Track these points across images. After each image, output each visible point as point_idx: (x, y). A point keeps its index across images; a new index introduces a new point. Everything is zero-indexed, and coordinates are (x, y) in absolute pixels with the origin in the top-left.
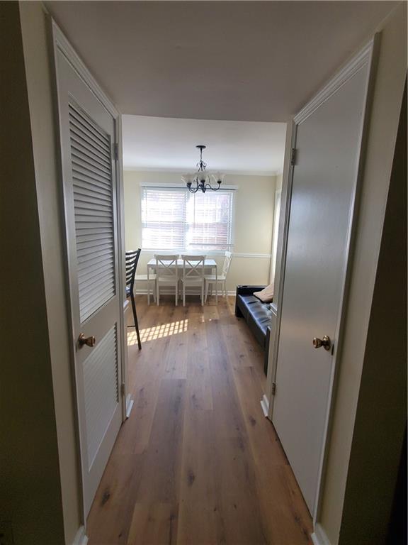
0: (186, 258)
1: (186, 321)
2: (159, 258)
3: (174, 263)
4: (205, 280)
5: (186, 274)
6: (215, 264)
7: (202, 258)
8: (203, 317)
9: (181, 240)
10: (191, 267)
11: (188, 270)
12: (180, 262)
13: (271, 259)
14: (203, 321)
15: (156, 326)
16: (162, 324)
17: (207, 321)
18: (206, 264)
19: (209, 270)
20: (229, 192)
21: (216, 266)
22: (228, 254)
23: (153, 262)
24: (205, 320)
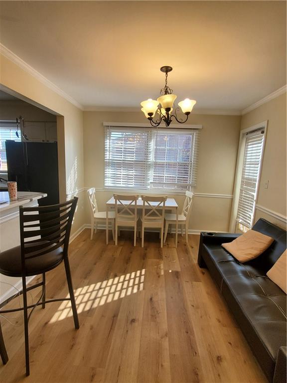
0: (146, 199)
1: (143, 272)
2: (119, 198)
3: (134, 203)
4: (165, 220)
5: (145, 214)
6: (176, 205)
7: (163, 199)
8: (162, 266)
9: (142, 178)
10: (150, 208)
11: (147, 211)
12: (140, 202)
13: (232, 200)
14: (162, 273)
15: (107, 279)
16: (115, 276)
17: (166, 272)
18: (166, 205)
19: (169, 211)
20: (191, 132)
21: (177, 208)
22: (189, 194)
23: (112, 201)
24: (165, 271)
